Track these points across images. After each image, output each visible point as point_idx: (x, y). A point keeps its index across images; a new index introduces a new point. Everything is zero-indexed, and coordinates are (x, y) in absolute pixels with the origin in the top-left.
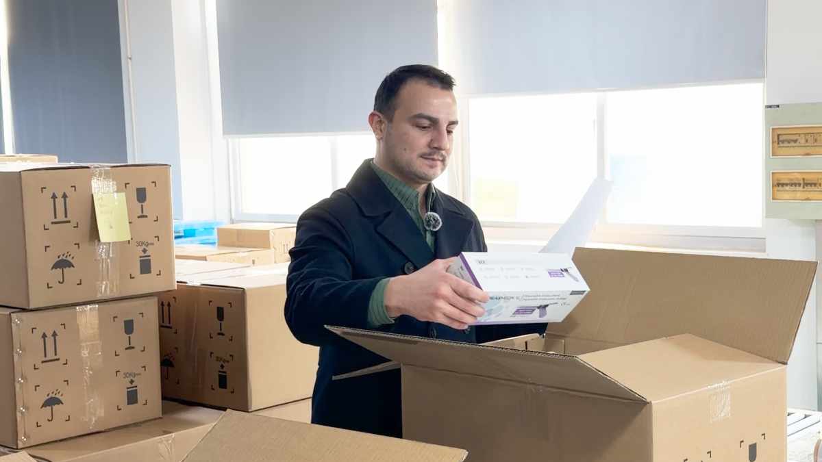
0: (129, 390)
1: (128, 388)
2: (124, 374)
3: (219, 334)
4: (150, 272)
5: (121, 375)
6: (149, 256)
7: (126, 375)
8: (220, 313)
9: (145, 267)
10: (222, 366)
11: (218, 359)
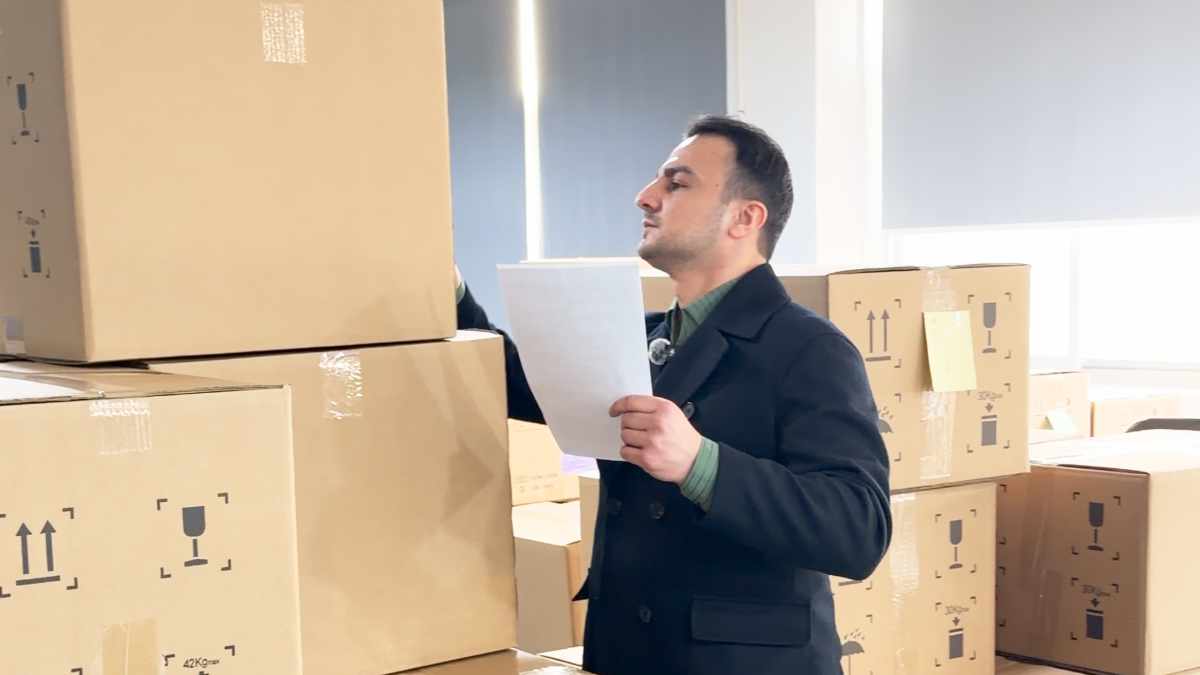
0: (953, 634)
1: (952, 631)
2: (947, 607)
3: (1091, 548)
4: (994, 443)
5: (942, 609)
6: (995, 416)
7: (950, 610)
8: (1096, 514)
9: (989, 434)
10: (1095, 602)
11: (1087, 589)
